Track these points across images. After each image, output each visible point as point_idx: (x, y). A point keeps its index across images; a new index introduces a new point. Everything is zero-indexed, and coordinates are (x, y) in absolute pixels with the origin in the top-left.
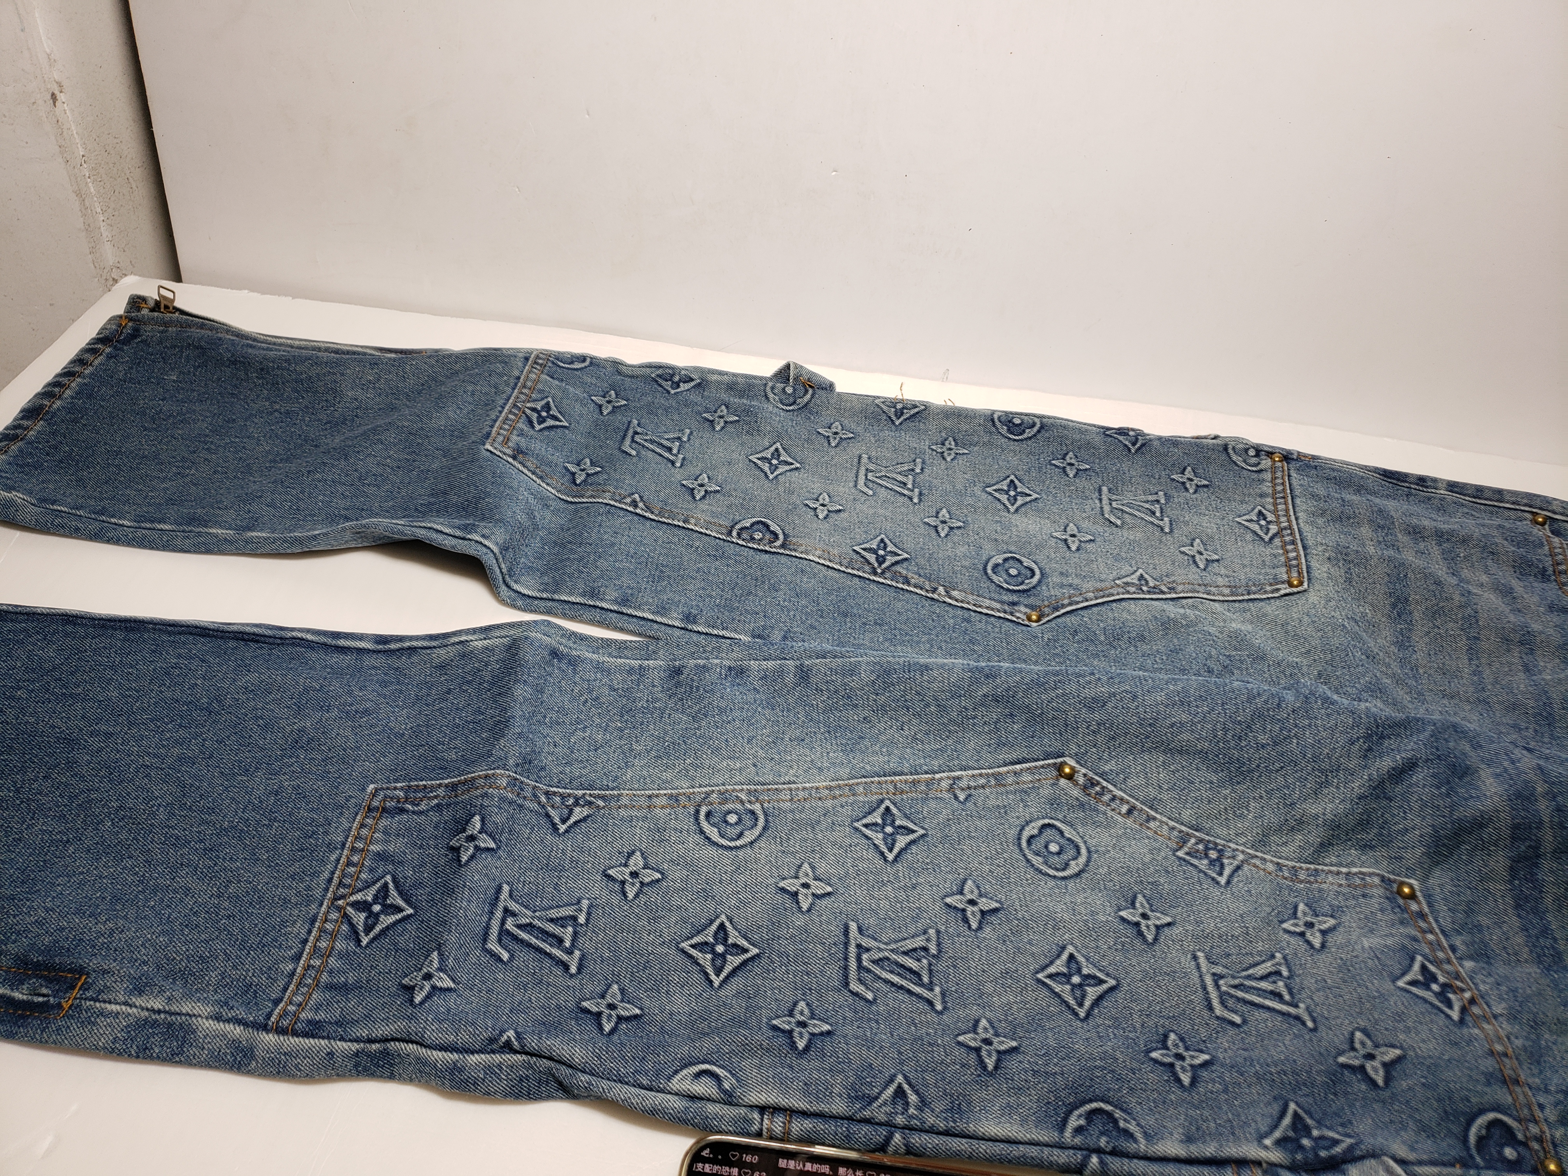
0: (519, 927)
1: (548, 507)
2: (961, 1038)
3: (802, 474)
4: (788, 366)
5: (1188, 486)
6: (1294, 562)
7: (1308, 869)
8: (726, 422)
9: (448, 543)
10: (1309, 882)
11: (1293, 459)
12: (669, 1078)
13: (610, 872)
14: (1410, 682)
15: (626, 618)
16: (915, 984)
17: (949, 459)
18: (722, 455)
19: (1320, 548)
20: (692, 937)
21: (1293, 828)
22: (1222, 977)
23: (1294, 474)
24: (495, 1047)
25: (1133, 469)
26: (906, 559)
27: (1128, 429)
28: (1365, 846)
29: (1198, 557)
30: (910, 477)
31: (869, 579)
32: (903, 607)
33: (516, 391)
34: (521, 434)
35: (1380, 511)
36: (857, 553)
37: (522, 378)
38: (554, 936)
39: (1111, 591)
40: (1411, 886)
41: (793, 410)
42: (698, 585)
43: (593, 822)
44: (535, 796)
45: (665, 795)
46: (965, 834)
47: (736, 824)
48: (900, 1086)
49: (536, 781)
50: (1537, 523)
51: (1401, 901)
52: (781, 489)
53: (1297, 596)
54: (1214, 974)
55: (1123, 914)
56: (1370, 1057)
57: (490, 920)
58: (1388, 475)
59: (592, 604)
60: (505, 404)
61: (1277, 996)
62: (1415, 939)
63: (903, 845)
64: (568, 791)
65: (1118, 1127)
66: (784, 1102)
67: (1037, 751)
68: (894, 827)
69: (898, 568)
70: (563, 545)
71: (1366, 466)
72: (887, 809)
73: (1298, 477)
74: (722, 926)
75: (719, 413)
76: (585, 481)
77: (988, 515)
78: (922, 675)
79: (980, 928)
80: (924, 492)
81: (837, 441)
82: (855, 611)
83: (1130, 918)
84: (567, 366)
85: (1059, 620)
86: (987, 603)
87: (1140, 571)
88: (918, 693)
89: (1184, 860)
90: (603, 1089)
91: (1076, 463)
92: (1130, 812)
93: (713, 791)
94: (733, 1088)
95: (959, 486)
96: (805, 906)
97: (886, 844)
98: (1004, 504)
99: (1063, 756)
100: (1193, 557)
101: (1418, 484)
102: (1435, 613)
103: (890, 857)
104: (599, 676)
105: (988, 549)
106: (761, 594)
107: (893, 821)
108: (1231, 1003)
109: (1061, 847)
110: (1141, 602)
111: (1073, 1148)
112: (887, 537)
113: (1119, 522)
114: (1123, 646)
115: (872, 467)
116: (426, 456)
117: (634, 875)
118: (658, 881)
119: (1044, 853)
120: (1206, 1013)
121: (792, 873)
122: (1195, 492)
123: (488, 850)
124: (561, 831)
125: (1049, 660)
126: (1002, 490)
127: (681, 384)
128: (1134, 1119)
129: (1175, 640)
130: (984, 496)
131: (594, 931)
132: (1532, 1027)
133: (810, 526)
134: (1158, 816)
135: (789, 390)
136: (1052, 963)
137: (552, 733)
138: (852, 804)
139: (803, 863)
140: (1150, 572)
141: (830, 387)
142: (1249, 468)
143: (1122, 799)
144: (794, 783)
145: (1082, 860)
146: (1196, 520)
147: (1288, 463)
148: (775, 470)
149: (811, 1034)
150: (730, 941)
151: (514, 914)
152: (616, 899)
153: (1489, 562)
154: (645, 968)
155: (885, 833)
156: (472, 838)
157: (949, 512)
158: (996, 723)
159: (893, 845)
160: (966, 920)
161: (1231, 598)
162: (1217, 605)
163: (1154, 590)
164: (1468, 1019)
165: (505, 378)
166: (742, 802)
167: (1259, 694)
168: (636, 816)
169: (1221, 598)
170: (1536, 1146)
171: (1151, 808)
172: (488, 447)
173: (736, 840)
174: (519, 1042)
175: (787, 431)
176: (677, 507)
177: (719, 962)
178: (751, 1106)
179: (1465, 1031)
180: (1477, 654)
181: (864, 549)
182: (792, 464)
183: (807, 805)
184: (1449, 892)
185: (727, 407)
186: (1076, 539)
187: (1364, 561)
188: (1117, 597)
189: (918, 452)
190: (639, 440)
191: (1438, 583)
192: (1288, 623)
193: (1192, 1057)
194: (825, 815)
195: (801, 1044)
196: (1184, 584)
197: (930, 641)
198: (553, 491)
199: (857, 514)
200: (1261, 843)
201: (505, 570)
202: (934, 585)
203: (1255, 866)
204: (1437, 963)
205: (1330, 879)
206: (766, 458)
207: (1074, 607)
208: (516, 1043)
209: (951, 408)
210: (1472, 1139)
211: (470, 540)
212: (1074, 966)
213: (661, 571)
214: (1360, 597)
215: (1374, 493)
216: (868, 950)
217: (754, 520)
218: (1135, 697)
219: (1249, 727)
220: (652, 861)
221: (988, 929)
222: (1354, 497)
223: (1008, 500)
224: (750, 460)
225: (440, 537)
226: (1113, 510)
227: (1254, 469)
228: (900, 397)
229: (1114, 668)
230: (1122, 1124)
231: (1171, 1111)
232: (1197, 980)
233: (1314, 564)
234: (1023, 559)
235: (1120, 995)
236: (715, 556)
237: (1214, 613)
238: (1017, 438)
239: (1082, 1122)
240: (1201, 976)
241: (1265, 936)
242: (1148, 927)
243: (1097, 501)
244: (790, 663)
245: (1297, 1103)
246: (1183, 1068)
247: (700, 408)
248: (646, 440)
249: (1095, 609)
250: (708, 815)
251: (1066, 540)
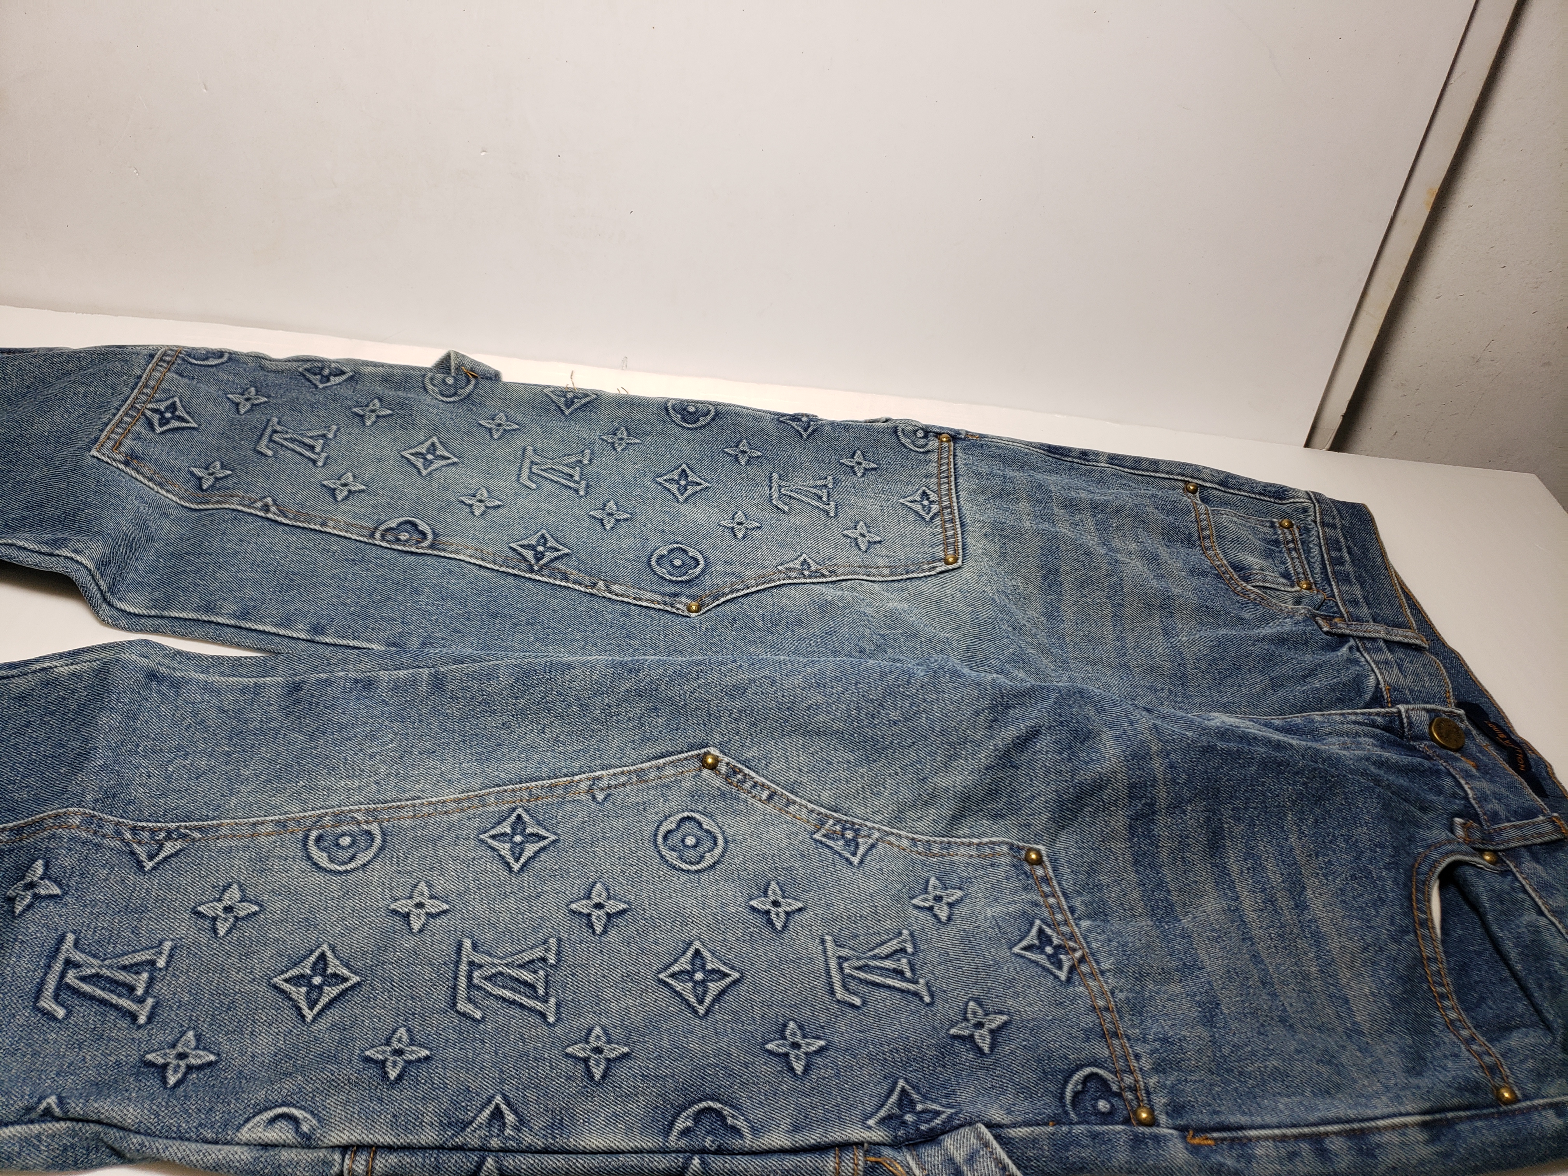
0: (83, 979)
1: (167, 516)
2: (569, 1050)
3: (460, 470)
4: (448, 357)
5: (856, 469)
6: (951, 540)
7: (941, 843)
8: (378, 417)
9: (30, 560)
10: (943, 856)
11: (961, 439)
12: (239, 1128)
13: (200, 909)
14: (1055, 651)
15: (245, 632)
16: (528, 997)
17: (619, 449)
18: (372, 452)
19: (978, 525)
20: (287, 971)
21: (926, 802)
22: (847, 959)
23: (959, 454)
24: (33, 1115)
25: (803, 454)
26: (567, 555)
27: (802, 415)
28: (996, 815)
29: (860, 539)
30: (577, 468)
31: (524, 577)
32: (559, 604)
33: (136, 391)
34: (138, 437)
35: (1040, 485)
36: (514, 550)
37: (144, 376)
38: (124, 984)
39: (773, 577)
40: (1038, 852)
41: (454, 402)
42: (332, 593)
43: (185, 857)
44: (118, 833)
45: (272, 821)
46: (600, 835)
47: (349, 846)
48: (497, 1107)
49: (122, 817)
50: (1188, 491)
51: (1027, 868)
52: (435, 485)
53: (952, 573)
54: (839, 957)
55: (753, 903)
56: (980, 1025)
57: (45, 975)
58: (1054, 451)
59: (205, 619)
60: (121, 406)
61: (899, 973)
62: (1036, 904)
63: (531, 853)
64: (159, 825)
65: (726, 1124)
66: (368, 1139)
67: (681, 743)
68: (524, 836)
69: (557, 564)
70: (180, 557)
71: (1031, 443)
72: (519, 817)
73: (964, 456)
74: (323, 956)
75: (371, 407)
76: (212, 486)
77: (658, 506)
78: (563, 674)
79: (605, 932)
80: (591, 484)
81: (499, 433)
82: (506, 612)
83: (760, 907)
84: (199, 362)
85: (718, 609)
86: (648, 595)
87: (804, 555)
88: (559, 694)
89: (821, 842)
90: (158, 1149)
91: (749, 451)
92: (770, 798)
93: (327, 814)
94: (313, 1129)
95: (629, 477)
96: (416, 927)
97: (513, 854)
98: (674, 495)
99: (707, 746)
100: (856, 539)
101: (1080, 458)
102: (1082, 584)
103: (516, 867)
104: (206, 697)
105: (654, 538)
106: (401, 598)
107: (524, 829)
108: (852, 985)
109: (697, 839)
110: (802, 586)
111: (677, 1151)
112: (549, 532)
113: (786, 508)
114: (781, 632)
115: (537, 459)
116: (24, 465)
117: (228, 909)
118: (255, 914)
119: (680, 849)
120: (827, 998)
121: (407, 893)
122: (863, 475)
123: (51, 897)
124: (148, 868)
125: (706, 649)
126: (673, 480)
127: (332, 378)
128: (743, 1115)
129: (831, 623)
130: (654, 486)
131: (174, 975)
132: (1137, 978)
133: (463, 523)
134: (798, 800)
135: (450, 381)
136: (676, 961)
137: (146, 763)
138: (480, 815)
139: (419, 882)
140: (813, 556)
141: (496, 377)
142: (917, 449)
143: (763, 785)
144: (420, 798)
145: (718, 851)
146: (861, 502)
147: (955, 443)
148: (429, 466)
149: (406, 1061)
150: (329, 971)
151: (77, 965)
152: (204, 937)
153: (1140, 531)
154: (229, 1009)
155: (513, 843)
156: (31, 885)
157: (617, 504)
158: (640, 718)
159: (521, 854)
160: (590, 925)
161: (890, 579)
162: (876, 585)
163: (817, 574)
164: (1076, 977)
165: (125, 377)
166: (358, 823)
167: (891, 672)
168: (236, 847)
169: (881, 579)
170: (1129, 1095)
171: (792, 792)
172: (94, 453)
173: (346, 863)
174: (61, 1109)
175: (444, 424)
176: (315, 510)
177: (314, 995)
178: (332, 1147)
179: (1071, 989)
180: (1121, 620)
181: (522, 546)
182: (449, 458)
183: (431, 820)
184: (1074, 855)
185: (380, 400)
186: (742, 527)
187: (1019, 535)
188: (778, 583)
189: (587, 442)
190: (277, 439)
191: (1088, 553)
192: (941, 600)
193: (808, 1044)
194: (449, 829)
195: (393, 1074)
196: (844, 567)
197: (584, 639)
198: (174, 498)
199: (518, 509)
200: (897, 819)
201: (104, 587)
202: (594, 580)
203: (891, 844)
204: (1054, 925)
205: (962, 850)
206: (420, 454)
207: (734, 595)
208: (57, 1110)
209: (623, 397)
210: (1068, 1095)
211: (58, 556)
212: (698, 962)
213: (292, 580)
214: (1014, 571)
215: (1037, 469)
216: (480, 966)
217: (401, 519)
218: (773, 682)
219: (881, 705)
220: (250, 893)
221: (613, 933)
222: (1017, 474)
223: (679, 489)
224: (403, 457)
225: (23, 554)
226: (781, 496)
227: (922, 450)
228: (571, 386)
229: (769, 654)
230: (730, 1121)
231: (782, 1102)
232: (822, 965)
233: (970, 541)
234: (688, 549)
235: (742, 988)
236: (353, 560)
237: (872, 594)
238: (691, 426)
239: (690, 1123)
240: (826, 960)
241: (893, 914)
242: (777, 914)
243: (767, 488)
244: (424, 671)
245: (906, 1080)
246: (797, 1057)
247: (350, 403)
248: (286, 439)
249: (755, 596)
250: (319, 839)
251: (733, 528)
